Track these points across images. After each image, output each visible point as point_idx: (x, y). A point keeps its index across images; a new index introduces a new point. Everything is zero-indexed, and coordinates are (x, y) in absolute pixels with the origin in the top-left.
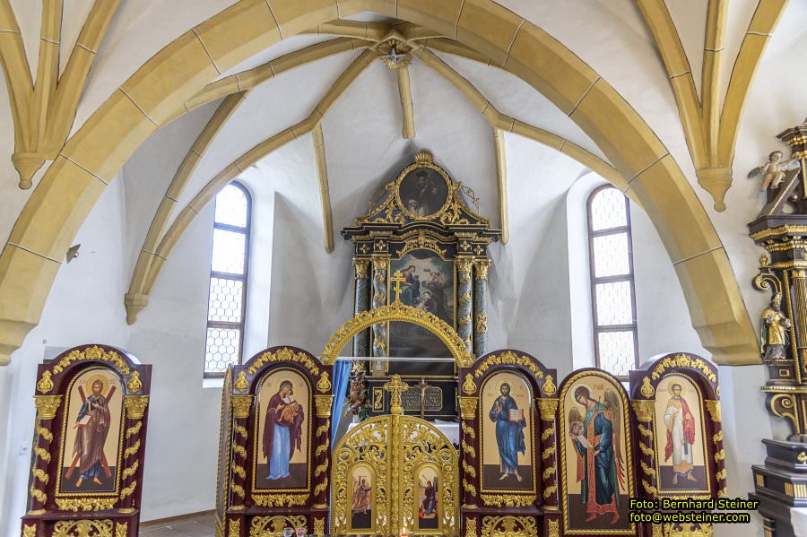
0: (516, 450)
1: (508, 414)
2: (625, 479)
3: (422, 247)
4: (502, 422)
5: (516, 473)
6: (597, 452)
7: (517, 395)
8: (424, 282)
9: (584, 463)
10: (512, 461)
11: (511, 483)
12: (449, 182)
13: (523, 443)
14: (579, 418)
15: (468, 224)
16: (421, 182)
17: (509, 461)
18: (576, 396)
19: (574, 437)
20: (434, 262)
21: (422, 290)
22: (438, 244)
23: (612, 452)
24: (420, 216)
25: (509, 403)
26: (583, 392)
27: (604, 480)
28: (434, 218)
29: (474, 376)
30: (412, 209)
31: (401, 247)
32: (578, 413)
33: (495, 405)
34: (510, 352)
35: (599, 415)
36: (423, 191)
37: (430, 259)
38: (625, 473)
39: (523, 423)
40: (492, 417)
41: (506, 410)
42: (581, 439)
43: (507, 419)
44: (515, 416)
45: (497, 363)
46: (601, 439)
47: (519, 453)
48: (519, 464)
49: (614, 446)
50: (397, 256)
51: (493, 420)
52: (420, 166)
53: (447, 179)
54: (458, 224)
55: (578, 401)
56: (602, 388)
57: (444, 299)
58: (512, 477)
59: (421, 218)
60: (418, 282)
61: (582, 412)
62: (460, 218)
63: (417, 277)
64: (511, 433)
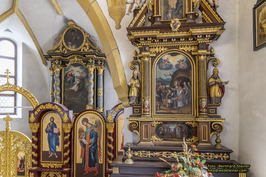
0: (56, 145)
1: (53, 130)
2: (102, 157)
3: (76, 62)
4: (50, 134)
5: (55, 154)
6: (90, 146)
7: (57, 122)
8: (77, 76)
9: (84, 150)
10: (54, 149)
11: (53, 159)
12: (84, 34)
13: (59, 142)
14: (83, 131)
15: (92, 51)
16: (73, 34)
17: (52, 150)
18: (82, 122)
19: (80, 139)
20: (81, 68)
21: (76, 79)
22: (83, 60)
23: (97, 146)
24: (73, 49)
25: (53, 125)
26: (85, 120)
27: (93, 157)
28: (78, 49)
29: (34, 114)
30: (70, 46)
31: (68, 62)
32: (83, 129)
33: (48, 126)
34: (49, 103)
35: (92, 130)
36: (74, 38)
37: (79, 67)
38: (102, 154)
39: (59, 134)
40: (46, 131)
41: (52, 128)
42: (84, 140)
43: (52, 132)
44: (56, 131)
45: (44, 109)
46: (92, 140)
47: (57, 146)
48: (57, 151)
49: (98, 143)
50: (66, 66)
51: (47, 133)
52: (72, 28)
53: (83, 32)
54: (88, 51)
55: (83, 124)
56: (94, 118)
57: (85, 83)
58: (54, 156)
59: (73, 50)
60: (74, 77)
61: (85, 129)
62: (89, 49)
63: (74, 74)
64: (54, 138)
